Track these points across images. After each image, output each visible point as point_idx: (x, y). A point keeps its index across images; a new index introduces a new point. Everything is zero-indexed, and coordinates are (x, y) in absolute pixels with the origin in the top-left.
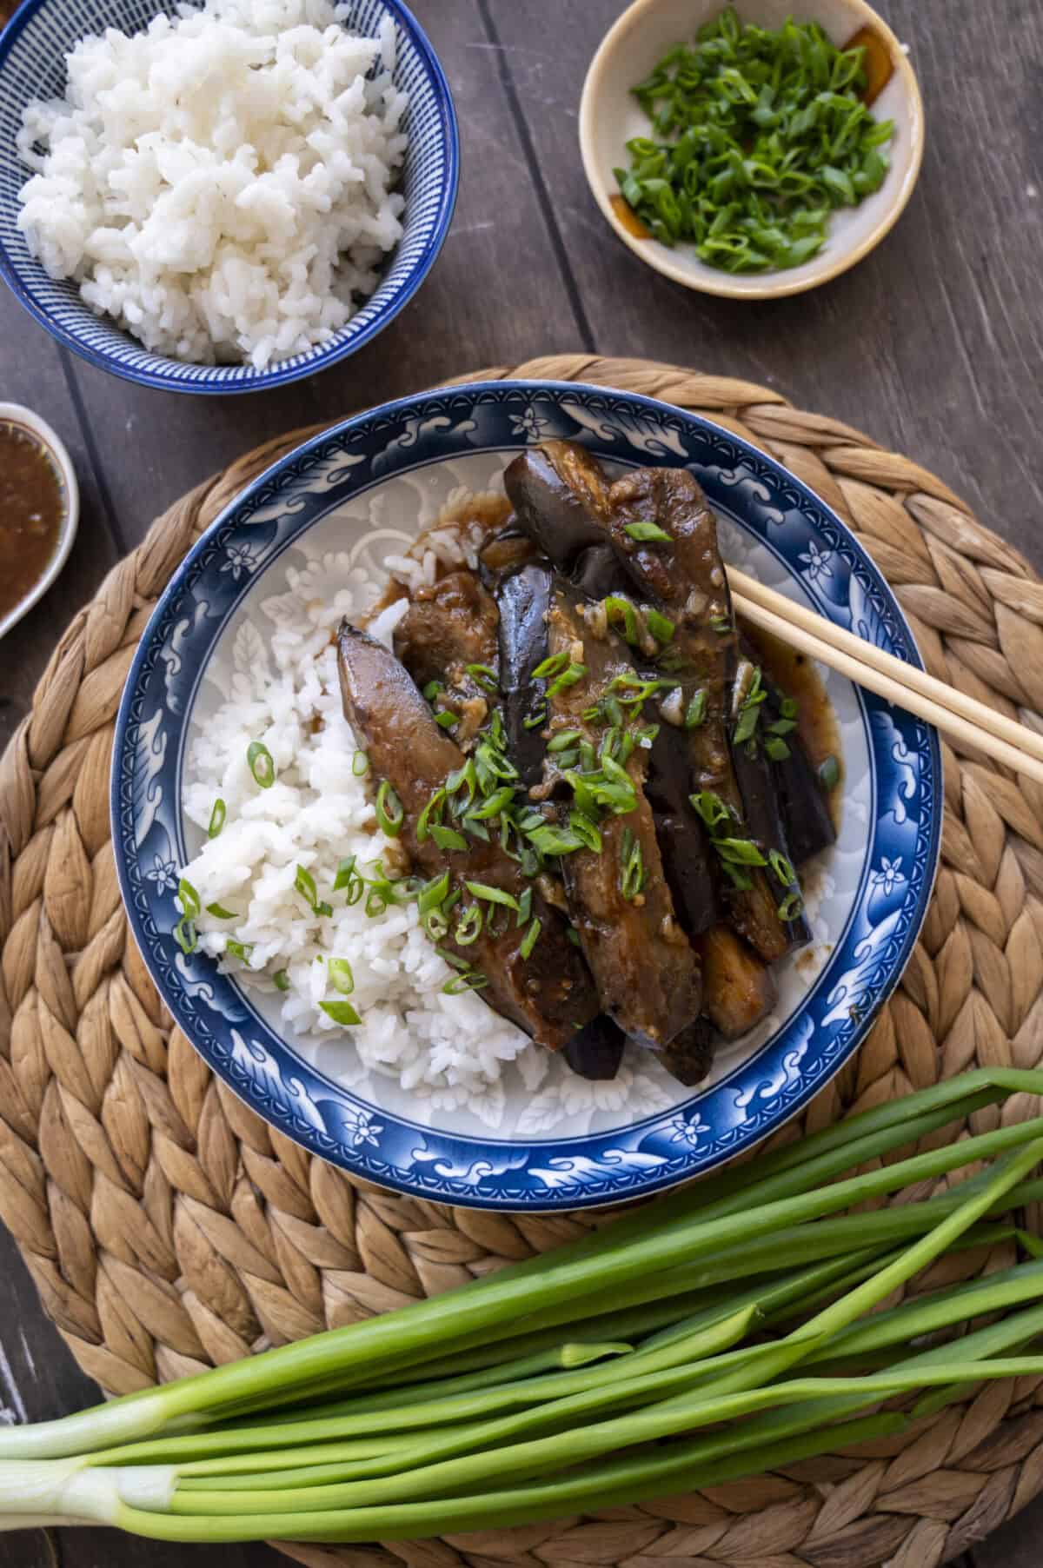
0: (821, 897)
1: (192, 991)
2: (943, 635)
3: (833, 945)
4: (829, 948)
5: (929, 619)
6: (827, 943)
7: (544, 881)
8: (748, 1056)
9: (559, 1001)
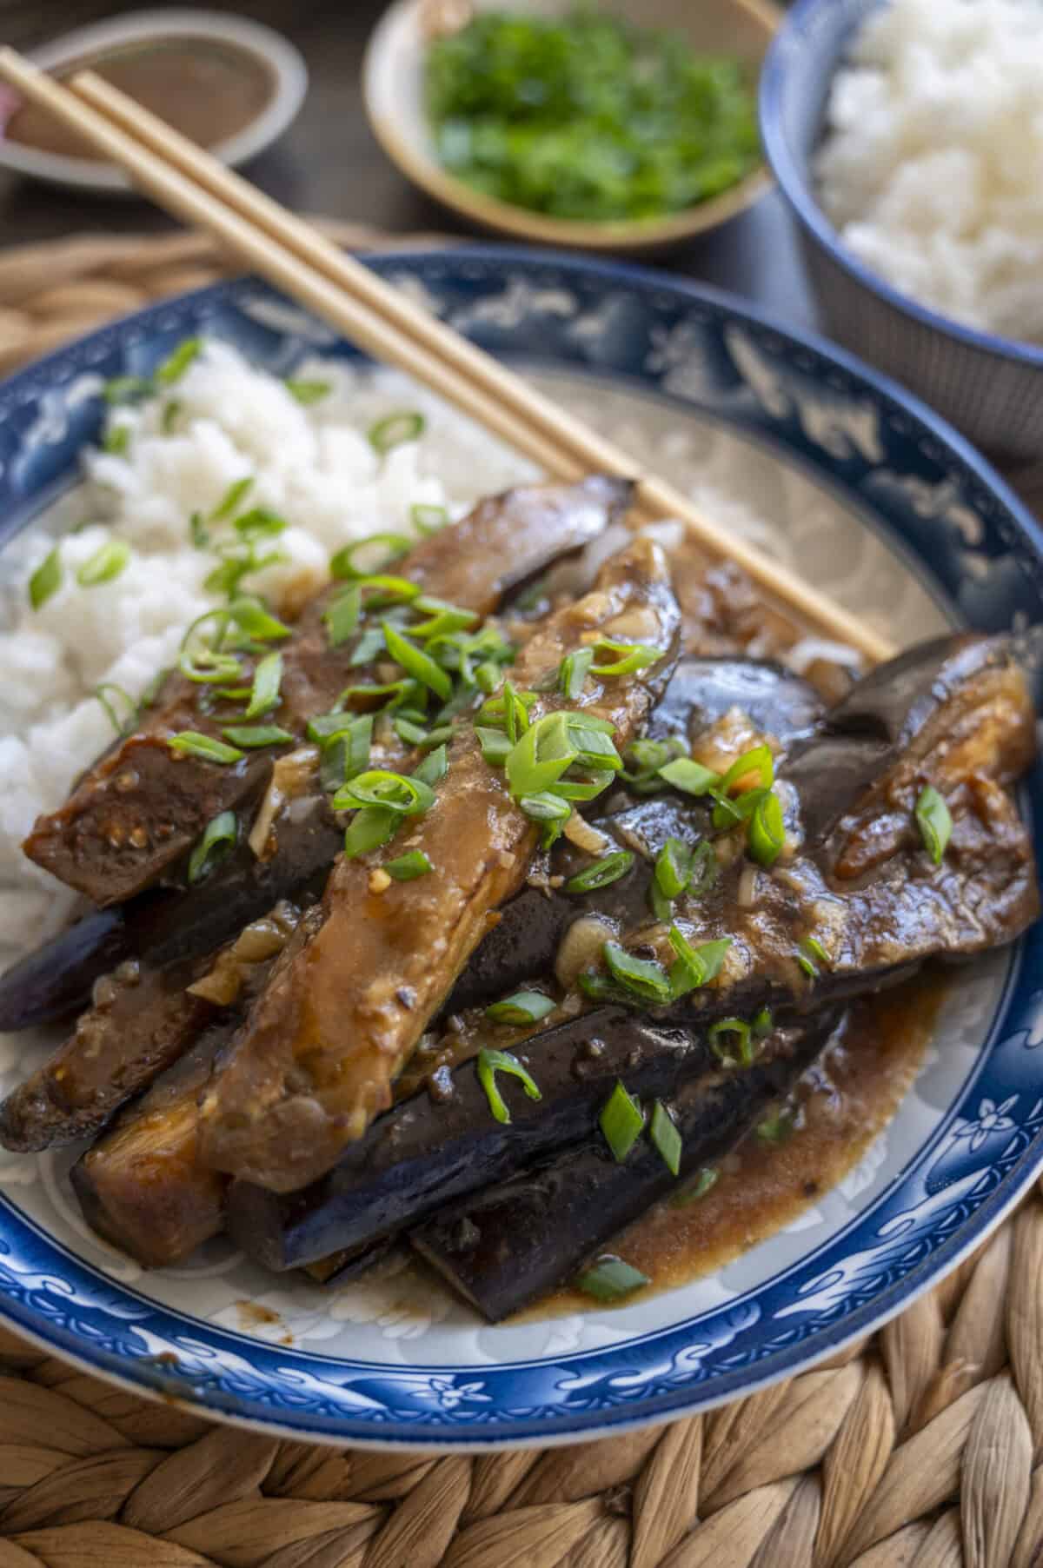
0: (381, 1322)
1: (49, 403)
2: (949, 1506)
3: (297, 1346)
4: (289, 1340)
5: (972, 1459)
6: (298, 1338)
7: (305, 755)
8: (60, 1239)
9: (109, 830)
